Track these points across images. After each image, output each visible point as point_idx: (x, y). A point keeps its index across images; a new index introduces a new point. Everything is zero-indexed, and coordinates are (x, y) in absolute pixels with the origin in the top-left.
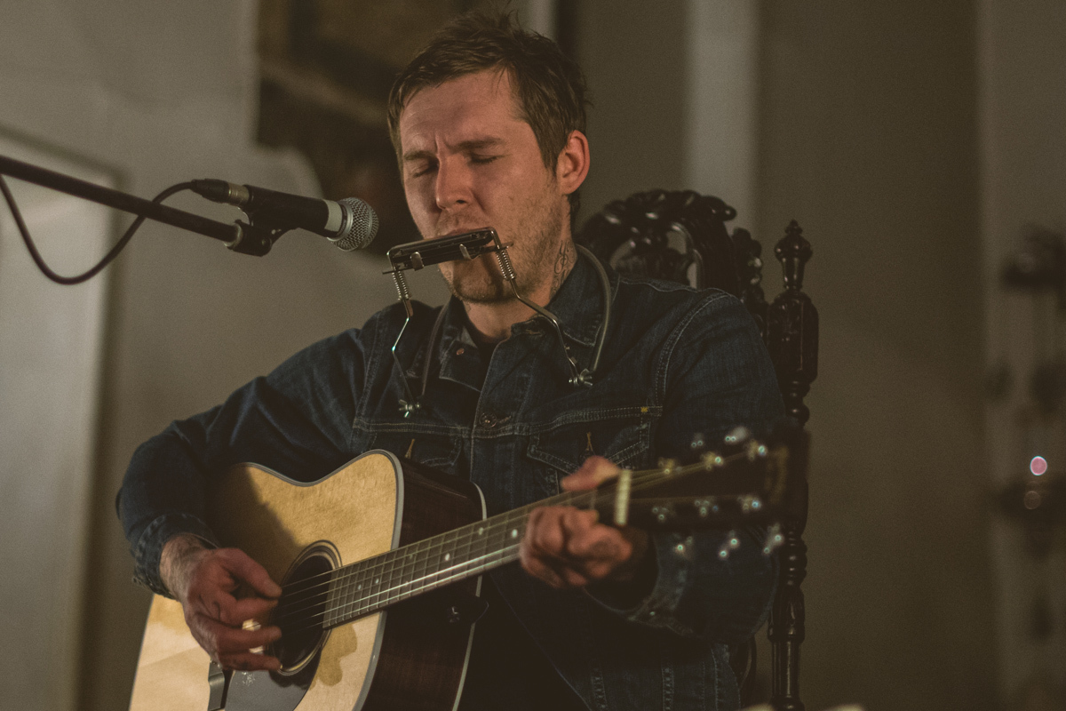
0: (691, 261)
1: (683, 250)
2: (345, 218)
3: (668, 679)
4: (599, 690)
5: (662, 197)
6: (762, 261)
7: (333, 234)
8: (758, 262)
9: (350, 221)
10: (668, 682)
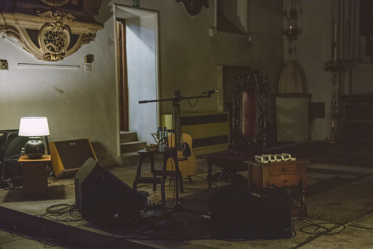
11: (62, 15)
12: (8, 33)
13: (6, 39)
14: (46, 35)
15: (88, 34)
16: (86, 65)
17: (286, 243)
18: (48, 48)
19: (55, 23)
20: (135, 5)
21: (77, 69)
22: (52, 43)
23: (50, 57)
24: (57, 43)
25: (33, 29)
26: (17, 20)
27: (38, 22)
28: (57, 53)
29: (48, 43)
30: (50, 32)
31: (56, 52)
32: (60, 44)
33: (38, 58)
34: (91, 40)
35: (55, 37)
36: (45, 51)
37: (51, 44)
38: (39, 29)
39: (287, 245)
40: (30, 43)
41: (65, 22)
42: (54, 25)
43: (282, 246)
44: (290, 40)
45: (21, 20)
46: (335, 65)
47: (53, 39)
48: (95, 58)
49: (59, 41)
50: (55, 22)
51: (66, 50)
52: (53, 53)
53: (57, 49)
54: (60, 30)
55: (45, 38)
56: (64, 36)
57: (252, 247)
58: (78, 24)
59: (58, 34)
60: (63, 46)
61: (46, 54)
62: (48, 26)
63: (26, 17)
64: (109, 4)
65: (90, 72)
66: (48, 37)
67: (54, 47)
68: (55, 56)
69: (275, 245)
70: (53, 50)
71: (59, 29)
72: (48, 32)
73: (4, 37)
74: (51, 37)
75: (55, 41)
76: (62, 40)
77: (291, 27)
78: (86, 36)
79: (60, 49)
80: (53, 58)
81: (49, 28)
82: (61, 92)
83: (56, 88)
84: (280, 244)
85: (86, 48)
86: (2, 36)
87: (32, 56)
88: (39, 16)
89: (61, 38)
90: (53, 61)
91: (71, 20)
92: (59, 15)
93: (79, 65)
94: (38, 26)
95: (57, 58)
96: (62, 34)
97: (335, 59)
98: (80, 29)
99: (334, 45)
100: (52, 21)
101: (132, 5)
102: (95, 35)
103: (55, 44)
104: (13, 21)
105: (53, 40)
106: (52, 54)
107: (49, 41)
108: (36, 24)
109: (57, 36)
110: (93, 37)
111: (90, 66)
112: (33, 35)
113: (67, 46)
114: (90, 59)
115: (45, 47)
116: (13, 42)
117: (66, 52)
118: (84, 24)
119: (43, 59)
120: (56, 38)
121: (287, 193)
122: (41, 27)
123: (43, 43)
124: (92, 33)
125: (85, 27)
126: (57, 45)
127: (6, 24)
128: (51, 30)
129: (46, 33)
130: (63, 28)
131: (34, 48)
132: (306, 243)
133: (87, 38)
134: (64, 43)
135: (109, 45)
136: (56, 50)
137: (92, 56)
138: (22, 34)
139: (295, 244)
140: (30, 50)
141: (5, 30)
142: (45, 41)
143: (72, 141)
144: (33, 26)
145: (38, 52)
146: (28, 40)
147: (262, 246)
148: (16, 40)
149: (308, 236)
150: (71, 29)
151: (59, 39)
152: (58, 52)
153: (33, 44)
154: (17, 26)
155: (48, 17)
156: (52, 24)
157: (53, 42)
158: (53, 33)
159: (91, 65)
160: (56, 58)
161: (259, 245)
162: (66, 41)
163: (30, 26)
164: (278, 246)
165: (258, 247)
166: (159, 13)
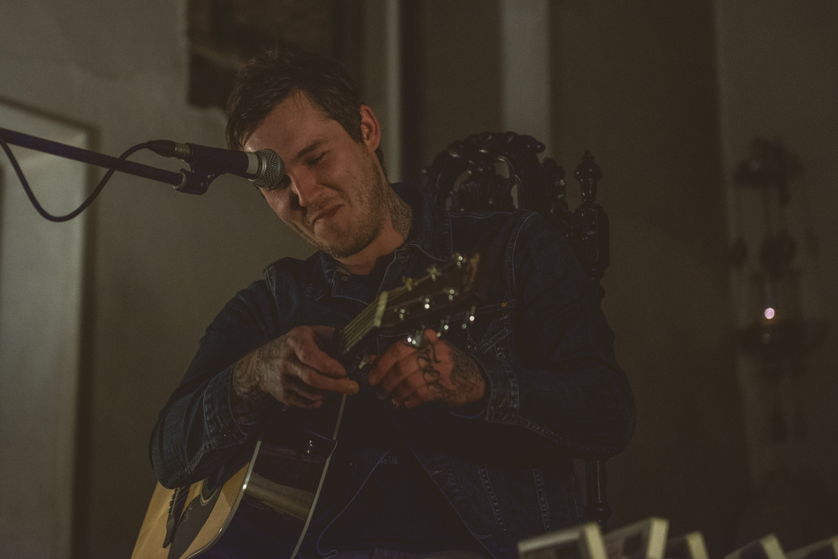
0: (513, 184)
1: (507, 176)
2: (260, 164)
3: (544, 505)
4: (500, 519)
5: (490, 138)
6: (565, 181)
7: (252, 177)
8: (562, 182)
9: (265, 166)
10: (545, 508)
77: (770, 314)
166: (92, 132)
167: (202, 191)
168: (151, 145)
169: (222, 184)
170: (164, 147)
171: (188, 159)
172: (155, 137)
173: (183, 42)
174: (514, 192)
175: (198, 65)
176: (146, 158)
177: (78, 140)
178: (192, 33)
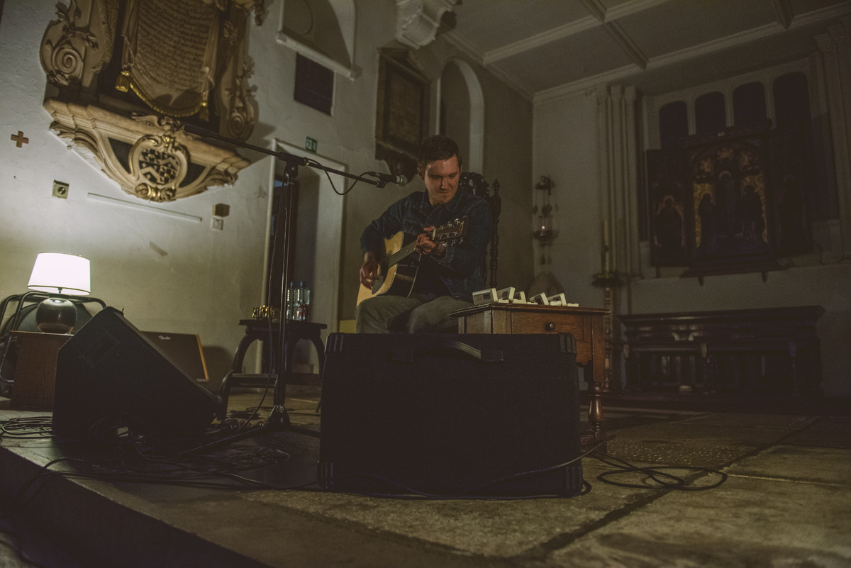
0: (474, 188)
6: (489, 188)
7: (398, 183)
11: (174, 124)
12: (76, 140)
13: (72, 150)
14: (145, 154)
15: (222, 170)
16: (214, 219)
17: (563, 509)
18: (145, 175)
19: (161, 137)
20: (310, 148)
21: (197, 221)
22: (154, 168)
23: (147, 190)
24: (161, 170)
25: (122, 140)
26: (95, 119)
27: (132, 131)
28: (160, 187)
29: (147, 167)
30: (152, 152)
31: (158, 184)
32: (167, 173)
33: (126, 191)
34: (227, 182)
35: (159, 160)
36: (138, 178)
37: (150, 169)
38: (134, 143)
39: (569, 514)
40: (113, 162)
41: (181, 138)
42: (159, 140)
43: (552, 515)
44: (543, 246)
45: (101, 121)
46: (607, 277)
47: (155, 162)
48: (231, 211)
49: (166, 168)
50: (161, 135)
51: (178, 185)
52: (154, 186)
53: (161, 180)
54: (169, 152)
55: (142, 158)
56: (177, 163)
57: (445, 515)
58: (204, 147)
59: (166, 156)
60: (173, 177)
61: (140, 185)
62: (149, 139)
63: (109, 117)
64: (267, 138)
65: (219, 231)
66: (148, 158)
67: (157, 175)
68: (156, 190)
69: (526, 514)
70: (153, 179)
71: (168, 147)
72: (149, 149)
73: (70, 146)
74: (152, 158)
75: (159, 166)
76: (172, 167)
77: (543, 228)
78: (219, 173)
79: (166, 181)
80: (151, 193)
81: (151, 143)
82: (163, 253)
83: (153, 246)
84: (545, 512)
85: (216, 193)
86: (67, 145)
87: (117, 186)
88: (134, 120)
89: (171, 164)
90: (153, 199)
91: (191, 138)
92: (168, 124)
93: (200, 216)
94: (133, 139)
95: (159, 194)
96: (174, 158)
97: (607, 268)
98: (206, 156)
99: (605, 249)
100: (157, 134)
101: (304, 147)
102: (236, 176)
103: (157, 171)
104: (89, 122)
105: (155, 165)
106: (151, 187)
107: (148, 165)
108: (129, 134)
109: (163, 158)
110: (232, 179)
111: (220, 222)
112: (122, 150)
113: (181, 179)
114: (222, 210)
115: (140, 173)
116: (86, 158)
117: (179, 190)
118: (213, 149)
119: (134, 192)
120: (161, 162)
121: (566, 349)
122: (136, 141)
123: (137, 165)
124: (231, 171)
125: (217, 155)
126: (162, 174)
127: (76, 126)
128: (154, 148)
129: (145, 151)
130: (177, 149)
131: (119, 171)
132: (634, 509)
133: (221, 177)
134: (174, 173)
135: (258, 197)
136: (159, 181)
137: (227, 207)
138: (101, 146)
139: (597, 512)
140: (112, 175)
141: (73, 136)
142: (141, 163)
143: (165, 335)
144: (122, 137)
145: (127, 179)
146: (110, 156)
147: (480, 515)
148: (91, 154)
149: (628, 492)
150: (192, 154)
151: (166, 165)
152: (162, 185)
153: (119, 164)
154: (95, 133)
155: (150, 124)
156: (157, 138)
157: (156, 167)
158: (156, 153)
159: (222, 221)
160: (157, 193)
161: (472, 512)
162: (180, 172)
163: (117, 135)
164: (538, 516)
165: (465, 516)
166: (347, 167)
167: (383, 187)
168: (368, 173)
169: (389, 185)
170: (372, 174)
171: (379, 177)
172: (370, 171)
173: (374, 140)
174: (474, 190)
175: (378, 147)
176: (367, 177)
177: (342, 169)
178: (377, 137)
